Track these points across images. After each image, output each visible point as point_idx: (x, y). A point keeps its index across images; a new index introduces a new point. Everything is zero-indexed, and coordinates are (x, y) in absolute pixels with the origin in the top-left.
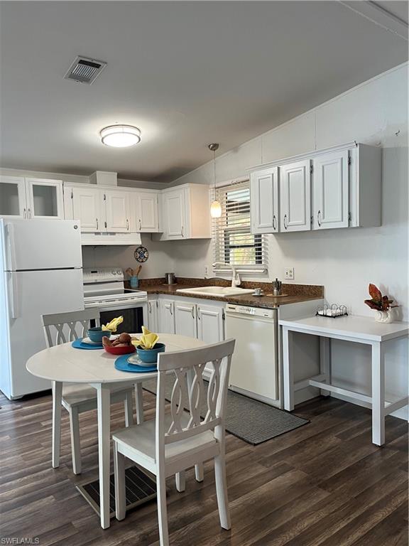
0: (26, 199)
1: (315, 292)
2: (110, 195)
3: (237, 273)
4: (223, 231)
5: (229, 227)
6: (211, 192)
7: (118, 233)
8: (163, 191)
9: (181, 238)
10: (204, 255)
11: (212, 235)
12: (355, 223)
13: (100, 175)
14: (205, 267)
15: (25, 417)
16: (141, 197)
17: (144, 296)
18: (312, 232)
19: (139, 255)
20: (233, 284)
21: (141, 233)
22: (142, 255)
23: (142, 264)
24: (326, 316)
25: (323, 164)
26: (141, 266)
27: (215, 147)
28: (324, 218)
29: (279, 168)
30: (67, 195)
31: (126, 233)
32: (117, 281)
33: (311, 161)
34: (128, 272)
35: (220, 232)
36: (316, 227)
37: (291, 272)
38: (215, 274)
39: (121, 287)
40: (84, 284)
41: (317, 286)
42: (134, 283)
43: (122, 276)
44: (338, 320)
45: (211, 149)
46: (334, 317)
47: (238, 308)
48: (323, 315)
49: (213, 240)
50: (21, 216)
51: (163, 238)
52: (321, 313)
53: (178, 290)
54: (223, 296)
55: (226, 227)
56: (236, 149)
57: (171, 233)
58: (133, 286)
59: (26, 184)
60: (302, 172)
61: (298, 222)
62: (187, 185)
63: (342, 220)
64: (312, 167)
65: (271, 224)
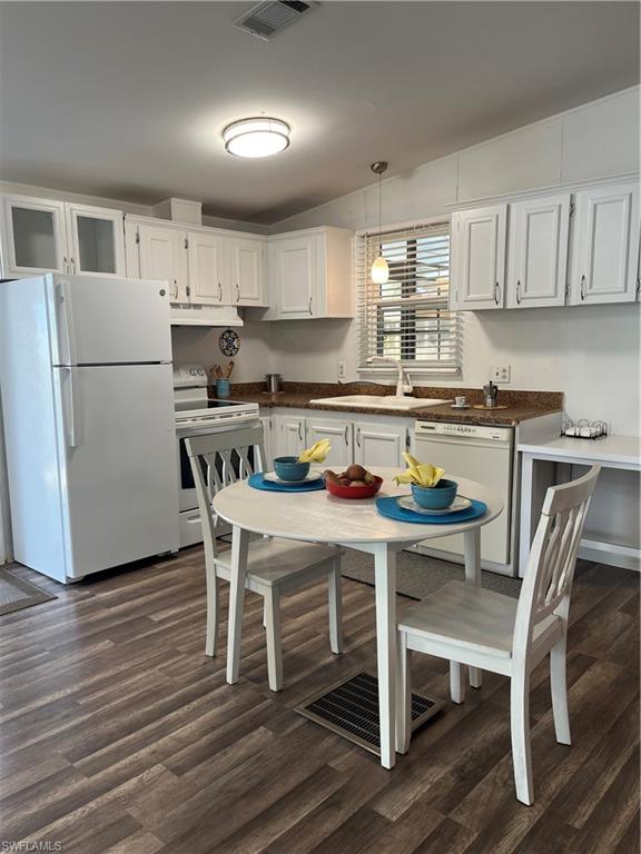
0: (67, 242)
1: (552, 402)
2: (194, 240)
3: (405, 374)
4: (375, 307)
5: (385, 300)
6: (355, 243)
7: (205, 305)
9: (307, 316)
10: (338, 345)
11: (354, 312)
13: (177, 205)
14: (341, 364)
15: (113, 610)
16: (236, 245)
17: (255, 411)
19: (226, 344)
20: (399, 391)
21: (238, 308)
22: (230, 344)
23: (232, 358)
24: (579, 437)
25: (595, 202)
26: (232, 363)
27: (381, 167)
28: (591, 287)
29: (508, 207)
30: (131, 239)
31: (217, 306)
32: (197, 387)
33: (572, 197)
34: (214, 372)
35: (369, 308)
36: (575, 300)
37: (504, 371)
38: (358, 375)
39: (203, 396)
41: (552, 393)
42: (224, 391)
43: (205, 378)
44: (598, 442)
45: (375, 171)
46: (594, 438)
47: (441, 428)
48: (575, 436)
49: (357, 320)
51: (267, 317)
52: (570, 432)
53: (312, 401)
54: (407, 408)
55: (380, 301)
57: (285, 309)
58: (220, 394)
59: (66, 212)
60: (555, 214)
61: (542, 292)
62: (323, 228)
63: (626, 291)
64: (572, 205)
65: (491, 295)
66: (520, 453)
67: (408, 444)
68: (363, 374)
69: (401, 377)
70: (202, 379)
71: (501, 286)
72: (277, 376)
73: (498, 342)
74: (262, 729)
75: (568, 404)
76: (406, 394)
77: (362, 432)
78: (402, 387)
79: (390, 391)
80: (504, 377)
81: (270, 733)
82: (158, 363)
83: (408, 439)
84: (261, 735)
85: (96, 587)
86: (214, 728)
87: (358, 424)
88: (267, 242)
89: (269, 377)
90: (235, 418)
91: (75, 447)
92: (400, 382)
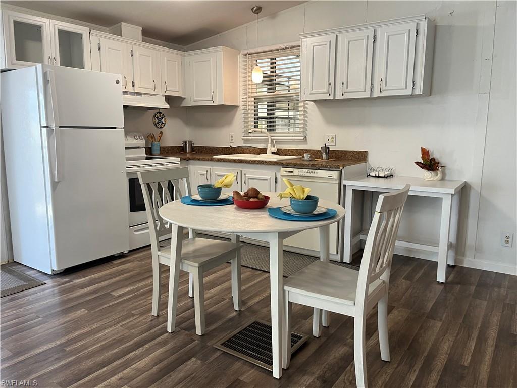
0: (51, 45)
1: (361, 157)
2: (137, 51)
3: (272, 141)
4: (253, 99)
6: (240, 58)
7: (145, 94)
8: (187, 53)
9: (211, 103)
10: (229, 123)
11: (240, 103)
12: (419, 90)
13: (125, 26)
14: (231, 135)
15: (86, 290)
16: (167, 58)
17: (177, 162)
18: (371, 99)
19: (157, 121)
20: (268, 151)
21: (166, 96)
22: (160, 121)
23: (161, 130)
24: (379, 177)
25: (389, 34)
26: (161, 133)
27: (258, 10)
28: (386, 86)
29: (337, 36)
30: (95, 46)
31: (152, 95)
32: (138, 147)
33: (375, 31)
34: (150, 138)
35: (250, 99)
36: (376, 94)
37: (333, 138)
38: (243, 141)
39: (142, 153)
40: (126, 148)
41: (361, 151)
42: (156, 150)
43: (144, 142)
44: (388, 180)
45: (254, 13)
46: (387, 178)
47: (296, 172)
48: (376, 177)
49: (241, 107)
51: (184, 104)
52: (372, 174)
53: (214, 157)
54: (275, 160)
55: (256, 95)
56: (273, 15)
57: (196, 99)
58: (154, 152)
59: (50, 27)
60: (365, 41)
61: (357, 88)
62: (221, 48)
63: (406, 88)
64: (375, 36)
65: (325, 90)
66: (345, 186)
67: (276, 182)
68: (245, 141)
69: (270, 142)
70: (142, 143)
71: (333, 85)
72: (190, 142)
73: (329, 121)
74: (193, 359)
75: (371, 158)
76: (273, 153)
77: (247, 175)
78: (270, 149)
79: (263, 151)
80: (333, 142)
81: (199, 362)
82: (115, 128)
83: (276, 179)
84: (193, 364)
85: (73, 276)
86: (161, 361)
87: (244, 170)
88: (184, 56)
89: (185, 142)
90: (165, 166)
91: (58, 182)
92: (269, 145)
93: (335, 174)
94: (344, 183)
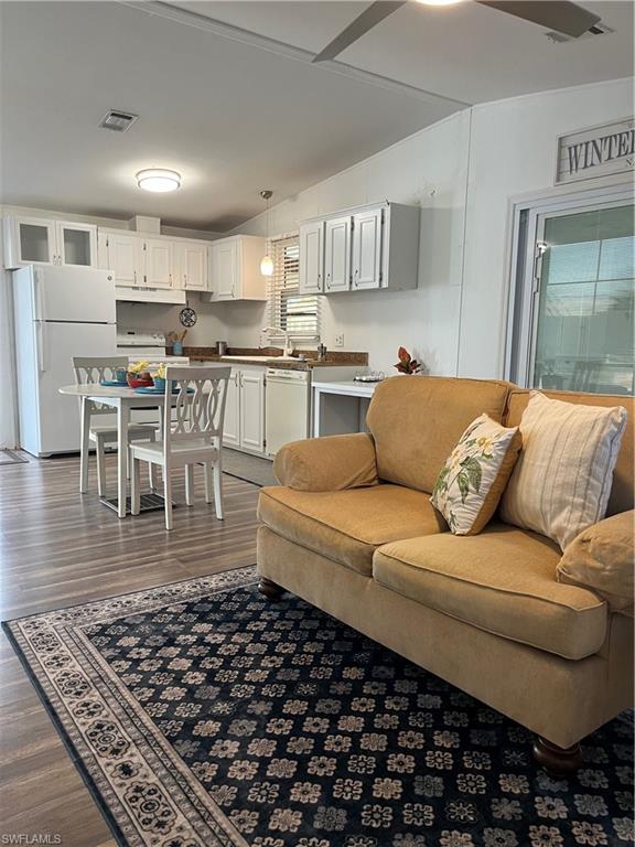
0: (56, 245)
1: (360, 359)
2: (151, 244)
3: (290, 341)
5: (288, 287)
7: (159, 289)
8: (215, 242)
9: (231, 298)
10: (259, 321)
11: (268, 297)
12: (385, 283)
13: (140, 220)
14: (258, 336)
16: (188, 248)
18: (350, 293)
19: (185, 318)
20: (285, 353)
21: (187, 292)
22: (188, 318)
23: (188, 329)
25: (362, 221)
26: (185, 331)
27: (268, 194)
28: (360, 278)
29: (325, 223)
30: (102, 243)
31: (168, 290)
32: (157, 346)
33: (352, 218)
34: (172, 336)
35: (277, 293)
37: (341, 338)
38: (269, 342)
39: (162, 352)
40: (118, 346)
41: (363, 353)
42: (178, 350)
43: (164, 340)
45: (264, 197)
47: (277, 372)
48: (359, 380)
49: (269, 303)
50: (51, 264)
51: (216, 298)
52: (357, 377)
55: (284, 288)
56: (293, 197)
57: (221, 293)
58: (175, 352)
59: (56, 227)
60: (345, 229)
61: (339, 282)
62: (238, 236)
63: (375, 281)
64: (353, 224)
65: (316, 284)
67: (265, 385)
68: (272, 342)
69: (287, 343)
70: (162, 341)
72: (224, 343)
75: (371, 361)
77: (244, 377)
78: (287, 350)
80: (341, 342)
82: (105, 323)
83: (265, 381)
88: (211, 245)
89: (218, 343)
91: (44, 371)
92: (286, 347)
93: (304, 375)
94: (313, 384)
